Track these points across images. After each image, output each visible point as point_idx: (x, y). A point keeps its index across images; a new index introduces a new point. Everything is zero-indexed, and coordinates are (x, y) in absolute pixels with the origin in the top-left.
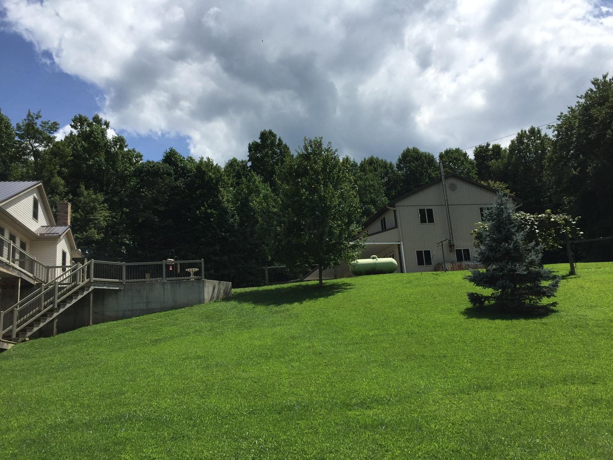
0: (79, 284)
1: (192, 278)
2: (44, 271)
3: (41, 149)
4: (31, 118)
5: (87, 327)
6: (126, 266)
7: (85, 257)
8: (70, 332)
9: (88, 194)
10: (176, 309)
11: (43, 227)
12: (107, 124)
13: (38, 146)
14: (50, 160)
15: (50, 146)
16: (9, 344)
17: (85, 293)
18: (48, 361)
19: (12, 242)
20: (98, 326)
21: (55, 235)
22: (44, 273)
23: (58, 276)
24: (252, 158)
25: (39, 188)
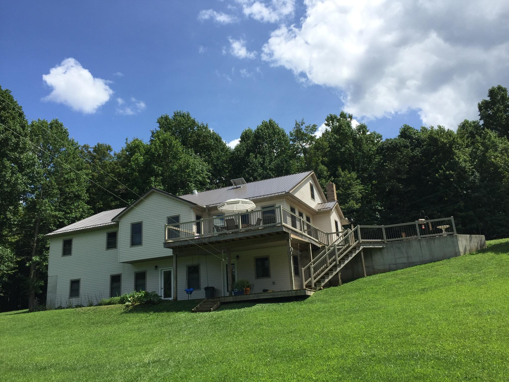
0: (352, 245)
1: (445, 234)
2: (325, 237)
3: (307, 146)
4: (298, 126)
5: (363, 278)
6: (385, 228)
7: (351, 223)
8: (352, 282)
9: (345, 174)
10: (435, 261)
11: (319, 204)
12: (351, 117)
13: (305, 145)
14: (315, 154)
15: (313, 143)
16: (311, 292)
17: (357, 252)
18: (341, 305)
19: (302, 218)
20: (371, 278)
21: (328, 209)
22: (325, 238)
23: (335, 240)
24: (483, 116)
25: (312, 176)
